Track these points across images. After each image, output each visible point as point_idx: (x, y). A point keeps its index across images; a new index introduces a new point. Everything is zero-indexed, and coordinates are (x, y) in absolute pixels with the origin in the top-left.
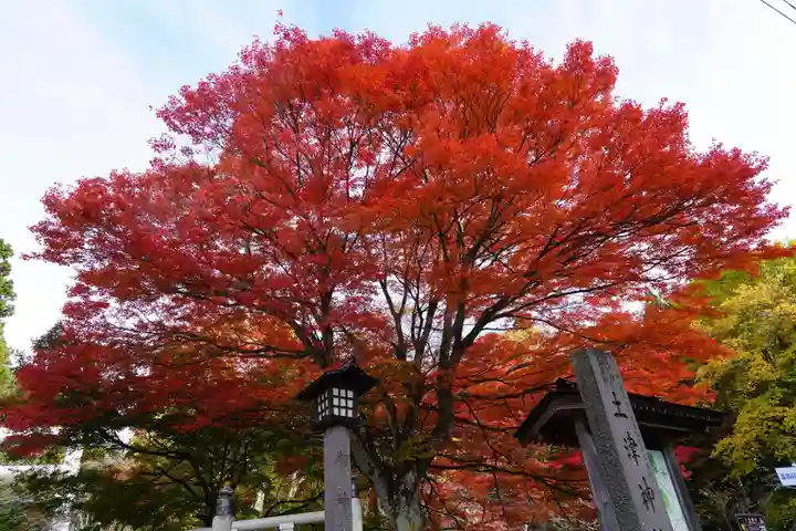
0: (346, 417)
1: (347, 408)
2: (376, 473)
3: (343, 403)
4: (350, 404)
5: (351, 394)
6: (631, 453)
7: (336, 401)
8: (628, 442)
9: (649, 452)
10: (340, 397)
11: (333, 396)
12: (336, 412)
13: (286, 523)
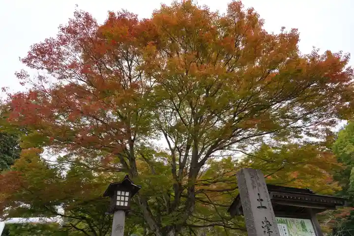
0: (124, 206)
1: (124, 201)
2: (157, 230)
3: (123, 198)
4: (127, 199)
5: (127, 194)
6: (267, 231)
7: (118, 198)
8: (265, 224)
9: (302, 220)
10: (121, 196)
11: (117, 195)
12: (118, 203)
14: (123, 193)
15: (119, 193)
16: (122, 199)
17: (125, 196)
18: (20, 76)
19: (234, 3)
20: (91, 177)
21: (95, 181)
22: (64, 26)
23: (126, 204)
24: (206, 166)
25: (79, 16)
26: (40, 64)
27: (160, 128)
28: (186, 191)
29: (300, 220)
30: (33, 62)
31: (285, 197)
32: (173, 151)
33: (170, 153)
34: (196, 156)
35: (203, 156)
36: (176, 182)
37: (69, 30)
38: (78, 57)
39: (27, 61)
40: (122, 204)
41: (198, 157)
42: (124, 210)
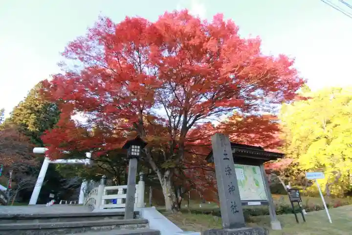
1: (137, 152)
5: (139, 147)
6: (228, 173)
7: (133, 150)
8: (227, 169)
9: (254, 166)
10: (134, 148)
11: (131, 148)
12: (132, 154)
13: (120, 188)
14: (136, 147)
15: (133, 147)
16: (135, 150)
17: (137, 149)
18: (60, 65)
19: (218, 15)
20: (111, 133)
21: (114, 136)
22: (91, 28)
23: (138, 154)
24: (193, 127)
25: (102, 19)
26: (74, 55)
27: (161, 102)
28: (178, 145)
29: (252, 166)
30: (69, 54)
31: (243, 152)
32: (170, 117)
33: (167, 119)
34: (185, 122)
35: (190, 122)
37: (95, 30)
38: (102, 49)
39: (65, 54)
40: (135, 154)
41: (187, 122)
42: (136, 158)
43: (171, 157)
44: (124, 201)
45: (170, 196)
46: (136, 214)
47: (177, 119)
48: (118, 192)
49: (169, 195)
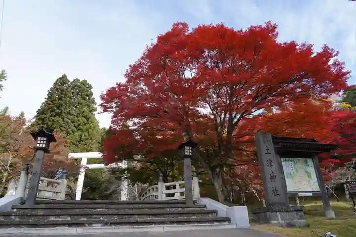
4: (191, 151)
5: (191, 148)
6: (269, 165)
7: (186, 150)
8: (269, 162)
12: (186, 153)
13: (177, 184)
14: (188, 147)
15: (186, 147)
16: (188, 151)
17: (189, 149)
23: (191, 154)
28: (225, 143)
34: (231, 119)
36: (219, 138)
40: (188, 154)
41: (233, 119)
42: (189, 157)
43: (220, 155)
44: (182, 194)
45: (222, 191)
46: (195, 202)
47: (223, 116)
48: (176, 187)
49: (221, 189)
